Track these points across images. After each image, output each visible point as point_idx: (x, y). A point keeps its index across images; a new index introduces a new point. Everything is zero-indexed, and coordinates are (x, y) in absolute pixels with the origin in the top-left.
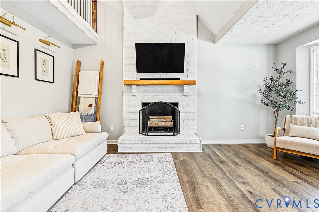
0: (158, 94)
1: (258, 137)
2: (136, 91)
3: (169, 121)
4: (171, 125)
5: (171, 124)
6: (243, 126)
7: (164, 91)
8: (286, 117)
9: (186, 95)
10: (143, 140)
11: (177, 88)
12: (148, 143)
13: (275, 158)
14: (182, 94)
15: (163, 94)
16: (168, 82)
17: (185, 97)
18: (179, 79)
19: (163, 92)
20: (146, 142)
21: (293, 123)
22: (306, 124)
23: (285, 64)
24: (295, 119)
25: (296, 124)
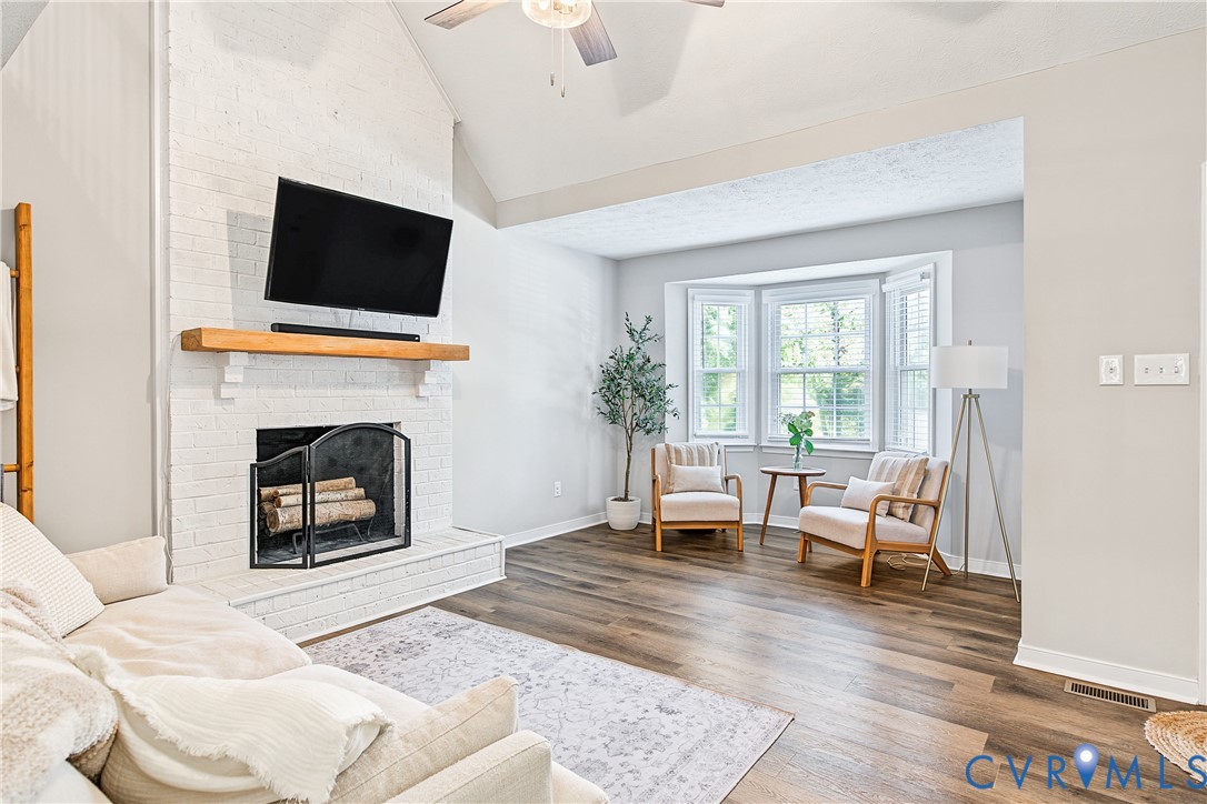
0: (329, 393)
1: (586, 511)
2: (240, 378)
3: (357, 499)
4: (367, 511)
5: (367, 508)
6: (558, 484)
7: (349, 380)
8: (653, 450)
9: (427, 394)
10: (322, 586)
11: (395, 368)
12: (343, 590)
13: (659, 549)
14: (413, 390)
15: (350, 392)
16: (386, 348)
17: (422, 404)
18: (418, 341)
19: (345, 385)
20: (335, 589)
21: (674, 461)
22: (697, 461)
23: (649, 320)
24: (678, 452)
25: (679, 463)
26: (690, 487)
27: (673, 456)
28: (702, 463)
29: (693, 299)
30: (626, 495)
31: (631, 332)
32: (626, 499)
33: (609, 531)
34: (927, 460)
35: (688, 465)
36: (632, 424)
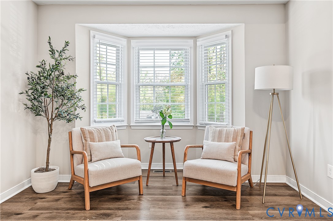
8: (70, 133)
21: (89, 139)
22: (104, 139)
23: (67, 44)
24: (90, 133)
25: (93, 140)
26: (104, 157)
27: (88, 136)
28: (108, 139)
29: (94, 37)
30: (47, 166)
31: (52, 51)
32: (47, 170)
33: (34, 195)
34: (244, 128)
35: (99, 141)
36: (52, 116)
